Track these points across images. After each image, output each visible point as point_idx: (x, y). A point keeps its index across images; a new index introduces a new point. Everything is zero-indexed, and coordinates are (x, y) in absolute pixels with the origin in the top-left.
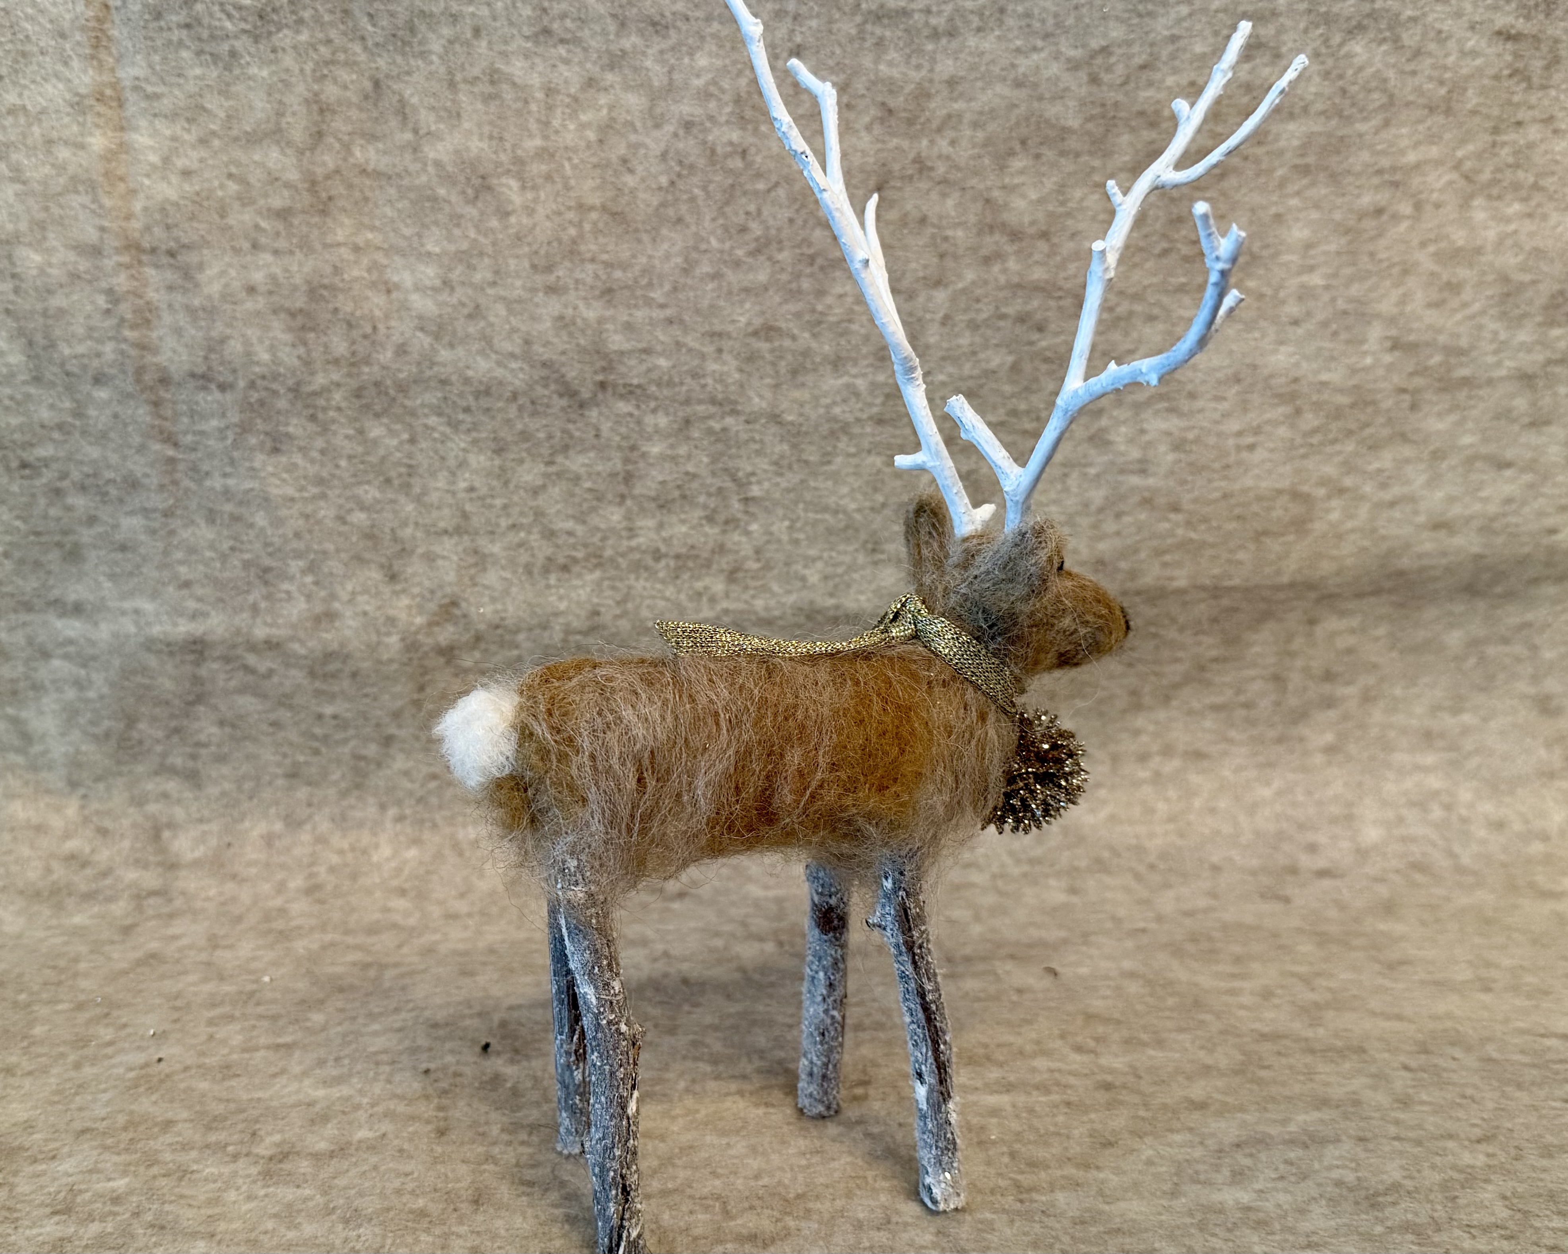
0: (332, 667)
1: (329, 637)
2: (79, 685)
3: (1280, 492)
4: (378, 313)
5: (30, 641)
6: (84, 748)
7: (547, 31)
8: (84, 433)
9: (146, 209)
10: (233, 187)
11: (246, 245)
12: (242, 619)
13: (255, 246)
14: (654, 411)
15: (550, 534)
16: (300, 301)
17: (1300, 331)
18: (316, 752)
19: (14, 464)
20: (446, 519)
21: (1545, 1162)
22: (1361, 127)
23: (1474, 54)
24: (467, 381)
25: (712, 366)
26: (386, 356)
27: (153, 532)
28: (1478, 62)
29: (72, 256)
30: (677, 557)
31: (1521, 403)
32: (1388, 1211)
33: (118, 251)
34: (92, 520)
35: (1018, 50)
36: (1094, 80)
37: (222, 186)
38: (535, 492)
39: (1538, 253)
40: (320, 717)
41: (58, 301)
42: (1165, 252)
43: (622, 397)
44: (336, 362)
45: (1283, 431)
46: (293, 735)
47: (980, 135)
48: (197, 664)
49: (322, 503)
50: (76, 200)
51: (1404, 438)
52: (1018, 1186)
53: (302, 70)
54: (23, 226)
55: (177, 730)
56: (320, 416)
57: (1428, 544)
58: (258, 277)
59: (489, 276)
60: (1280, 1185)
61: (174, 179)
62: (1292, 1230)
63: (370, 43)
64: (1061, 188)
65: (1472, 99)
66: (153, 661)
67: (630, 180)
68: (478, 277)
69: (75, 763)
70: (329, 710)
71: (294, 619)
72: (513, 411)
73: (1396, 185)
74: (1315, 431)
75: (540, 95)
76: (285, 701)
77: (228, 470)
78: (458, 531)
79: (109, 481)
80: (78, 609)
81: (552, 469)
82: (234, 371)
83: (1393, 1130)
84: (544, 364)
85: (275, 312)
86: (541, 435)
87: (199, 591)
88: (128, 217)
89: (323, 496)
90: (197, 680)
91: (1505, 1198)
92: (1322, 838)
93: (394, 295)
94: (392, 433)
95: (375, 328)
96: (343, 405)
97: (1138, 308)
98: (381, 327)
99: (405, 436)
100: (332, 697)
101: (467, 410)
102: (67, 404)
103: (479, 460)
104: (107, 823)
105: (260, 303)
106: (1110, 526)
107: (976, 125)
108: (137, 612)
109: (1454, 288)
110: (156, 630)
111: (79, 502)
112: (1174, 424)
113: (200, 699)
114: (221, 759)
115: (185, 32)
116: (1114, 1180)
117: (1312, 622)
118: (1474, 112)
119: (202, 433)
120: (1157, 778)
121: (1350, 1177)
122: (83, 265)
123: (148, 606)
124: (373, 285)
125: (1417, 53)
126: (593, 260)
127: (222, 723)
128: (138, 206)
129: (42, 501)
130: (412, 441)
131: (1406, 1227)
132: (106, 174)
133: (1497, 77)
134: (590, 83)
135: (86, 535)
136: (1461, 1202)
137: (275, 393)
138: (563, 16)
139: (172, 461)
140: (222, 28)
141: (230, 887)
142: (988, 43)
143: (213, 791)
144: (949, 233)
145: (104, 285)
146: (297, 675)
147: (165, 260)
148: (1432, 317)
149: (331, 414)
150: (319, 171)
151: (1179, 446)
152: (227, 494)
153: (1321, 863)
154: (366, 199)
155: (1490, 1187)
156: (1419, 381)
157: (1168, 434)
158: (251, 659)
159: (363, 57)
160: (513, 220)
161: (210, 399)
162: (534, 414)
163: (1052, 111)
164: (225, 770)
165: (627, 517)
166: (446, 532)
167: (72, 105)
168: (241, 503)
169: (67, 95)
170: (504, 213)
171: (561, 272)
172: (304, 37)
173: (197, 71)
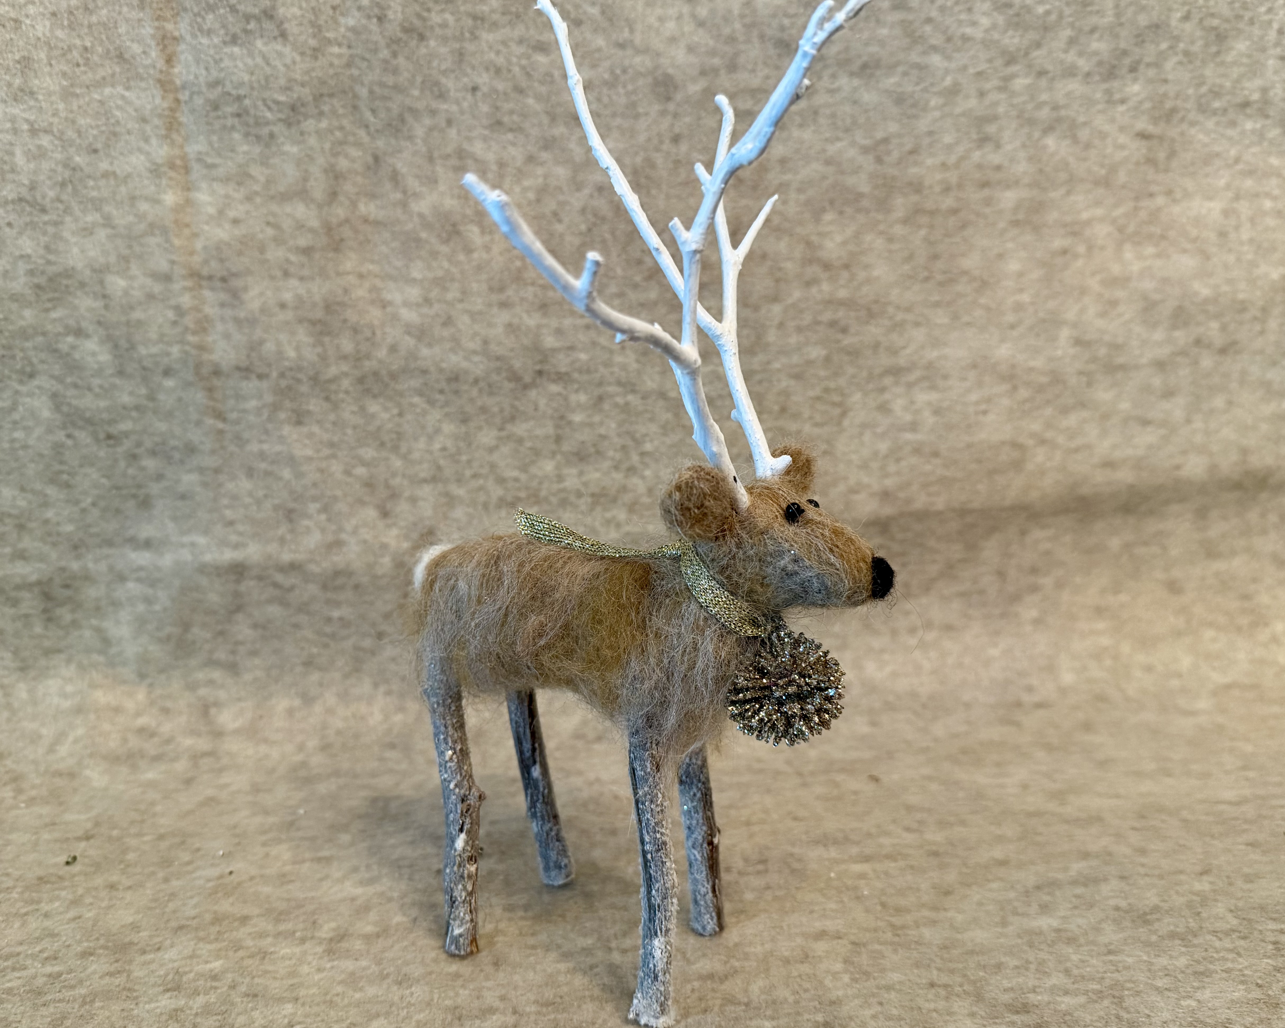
0: (339, 581)
1: (338, 559)
2: (148, 601)
3: (1003, 443)
4: (376, 322)
5: (111, 568)
6: (151, 648)
7: (499, 123)
8: (155, 412)
9: (205, 248)
10: (270, 232)
11: (279, 274)
12: (273, 548)
13: (286, 274)
14: (577, 391)
15: (501, 481)
16: (319, 314)
17: (1015, 333)
18: (326, 646)
19: (102, 436)
20: (424, 471)
21: (1249, 886)
22: (1053, 195)
23: (1122, 147)
24: (441, 370)
25: (618, 359)
26: (382, 353)
27: (205, 485)
28: (1126, 153)
29: (149, 281)
30: (593, 495)
31: (1157, 382)
32: (1156, 925)
33: (184, 277)
34: (160, 477)
35: (827, 140)
36: (879, 160)
37: (262, 231)
38: (491, 450)
39: (1165, 280)
40: (329, 620)
41: (137, 315)
42: (927, 279)
43: (554, 381)
44: (345, 358)
45: (1006, 402)
46: (308, 633)
47: (802, 197)
48: (238, 581)
49: (334, 461)
50: (153, 241)
51: (1083, 405)
52: (893, 926)
53: (322, 148)
54: (112, 259)
55: (221, 633)
56: (333, 397)
57: (1100, 477)
58: (288, 296)
59: (458, 295)
60: (1076, 912)
61: (227, 226)
62: (1093, 943)
63: (372, 129)
64: (857, 235)
65: (1122, 177)
66: (204, 581)
67: (559, 228)
68: (450, 296)
69: (144, 659)
70: (336, 614)
71: (312, 546)
72: (475, 392)
73: (1074, 234)
74: (1025, 401)
75: (494, 167)
76: (303, 608)
77: (264, 437)
78: (434, 480)
79: (174, 448)
80: (148, 544)
81: (503, 434)
82: (269, 365)
83: (1142, 870)
84: (498, 358)
85: (300, 321)
86: (496, 409)
87: (240, 528)
88: (192, 253)
89: (334, 456)
90: (237, 594)
91: (1231, 911)
92: (1034, 681)
93: (389, 309)
94: (386, 409)
95: (374, 333)
96: (351, 389)
97: (909, 317)
98: (379, 333)
99: (395, 411)
100: (337, 604)
101: (441, 392)
102: (143, 391)
103: (448, 428)
104: (169, 704)
105: (289, 315)
106: (892, 468)
107: (800, 190)
108: (193, 544)
109: (1114, 303)
110: (208, 558)
111: (150, 463)
112: (933, 396)
113: (239, 608)
114: (254, 653)
115: (236, 120)
116: (960, 918)
117: (1023, 533)
118: (1123, 187)
119: (244, 411)
120: (923, 645)
121: (1123, 904)
122: (157, 288)
123: (201, 540)
124: (373, 302)
125: (1088, 146)
126: (533, 284)
127: (255, 626)
128: (199, 245)
129: (122, 464)
130: (400, 415)
131: (1173, 935)
132: (176, 222)
133: (1138, 164)
134: (531, 159)
135: (155, 488)
136: (1204, 915)
137: (299, 381)
138: (512, 112)
139: (221, 432)
140: (264, 117)
141: (263, 749)
142: (807, 135)
143: (248, 677)
144: (782, 265)
145: (173, 302)
146: (313, 589)
147: (218, 284)
148: (1100, 323)
149: (341, 396)
150: (334, 220)
151: (937, 412)
152: (262, 456)
153: (1036, 698)
154: (369, 241)
155: (1220, 904)
156: (1092, 367)
157: (929, 404)
158: (279, 578)
159: (366, 139)
160: (475, 255)
161: (250, 385)
162: (491, 394)
163: (850, 181)
164: (257, 661)
165: (557, 467)
166: (425, 481)
167: (151, 172)
168: (273, 462)
169: (148, 165)
170: (468, 251)
171: (510, 292)
172: (324, 124)
173: (245, 148)
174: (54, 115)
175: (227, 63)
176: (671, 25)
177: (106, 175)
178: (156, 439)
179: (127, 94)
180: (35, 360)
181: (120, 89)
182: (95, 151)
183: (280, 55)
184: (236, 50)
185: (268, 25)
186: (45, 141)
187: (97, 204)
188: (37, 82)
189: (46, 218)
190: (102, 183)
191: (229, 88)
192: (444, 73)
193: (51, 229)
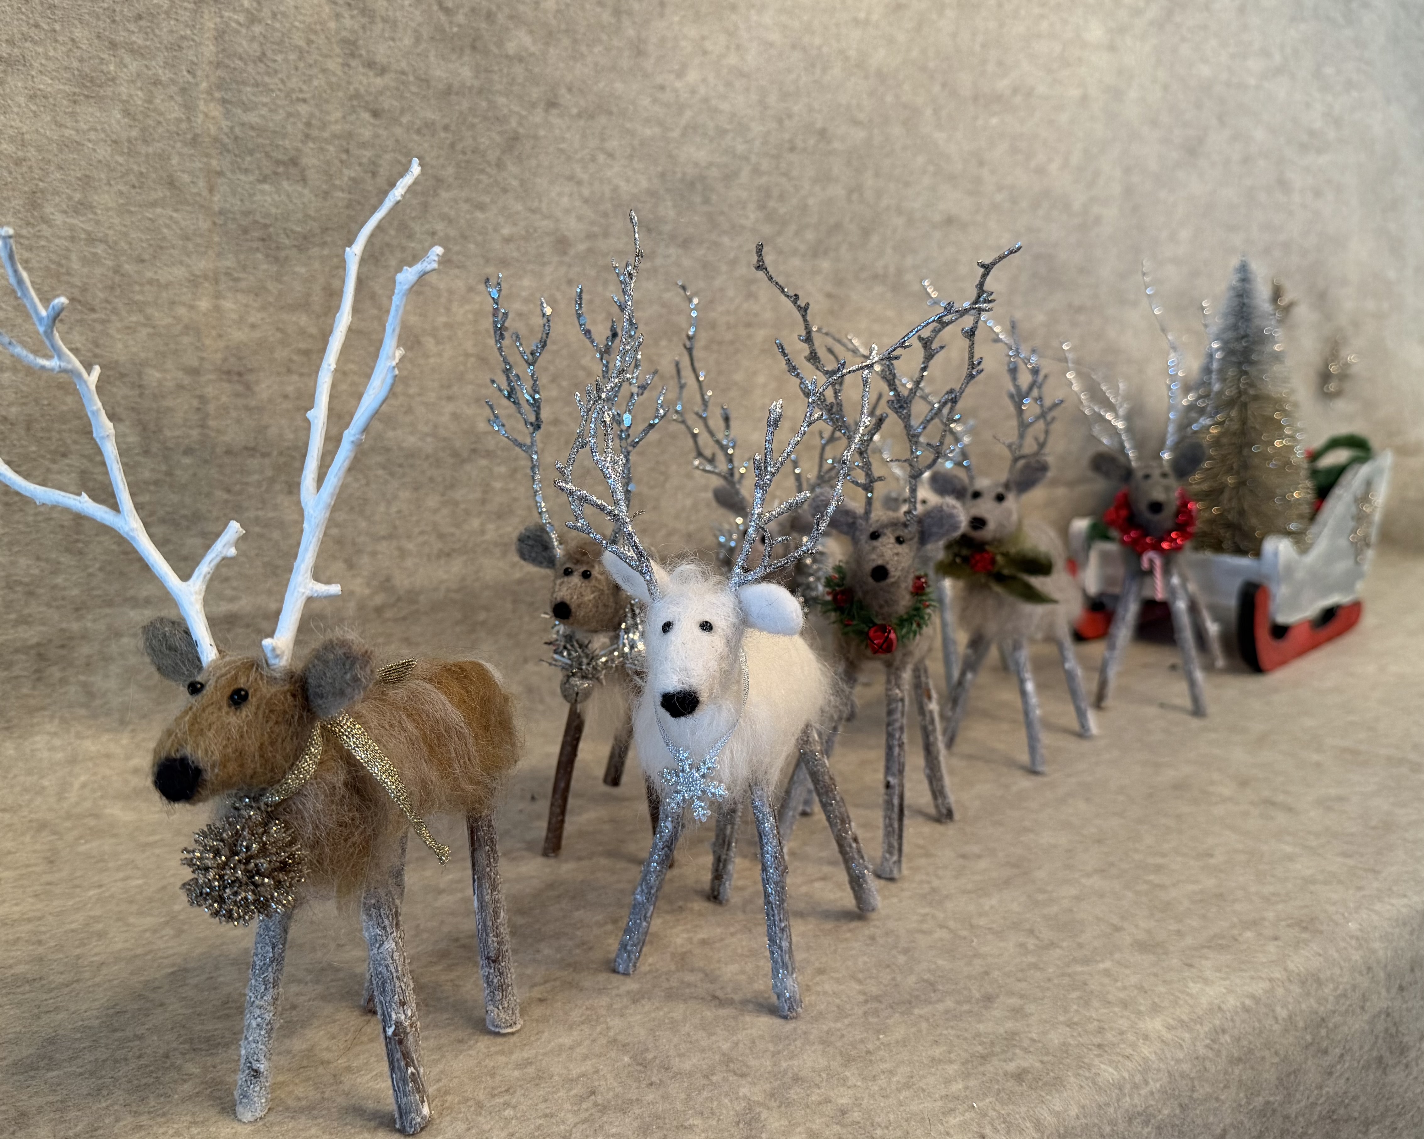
9: (227, 347)
10: (279, 335)
13: (289, 371)
14: (499, 465)
15: (441, 536)
20: (382, 530)
24: (401, 449)
29: (180, 374)
33: (210, 372)
38: (436, 511)
41: (169, 403)
43: (483, 457)
50: (186, 340)
54: (151, 355)
58: (290, 389)
61: (246, 329)
72: (426, 466)
78: (390, 537)
81: (444, 498)
82: (272, 446)
84: (445, 439)
86: (440, 479)
88: (217, 351)
94: (357, 480)
99: (363, 482)
101: (400, 466)
102: (164, 468)
103: (405, 494)
119: (247, 484)
122: (187, 380)
128: (222, 344)
130: (368, 484)
132: (207, 324)
145: (198, 392)
147: (236, 378)
161: (254, 463)
162: (437, 467)
165: (482, 524)
166: (384, 538)
167: (190, 281)
168: (266, 526)
169: (187, 275)
170: (426, 356)
171: (455, 388)
172: (326, 252)
173: (265, 267)
174: (109, 228)
175: (258, 197)
176: (565, 200)
177: (151, 282)
178: (168, 509)
179: (175, 215)
180: (69, 441)
181: (169, 212)
182: (143, 261)
183: (301, 195)
184: (266, 187)
185: (292, 170)
186: (100, 249)
187: (140, 307)
188: (96, 198)
189: (95, 316)
190: (147, 288)
191: (258, 217)
192: (413, 218)
193: (99, 327)
